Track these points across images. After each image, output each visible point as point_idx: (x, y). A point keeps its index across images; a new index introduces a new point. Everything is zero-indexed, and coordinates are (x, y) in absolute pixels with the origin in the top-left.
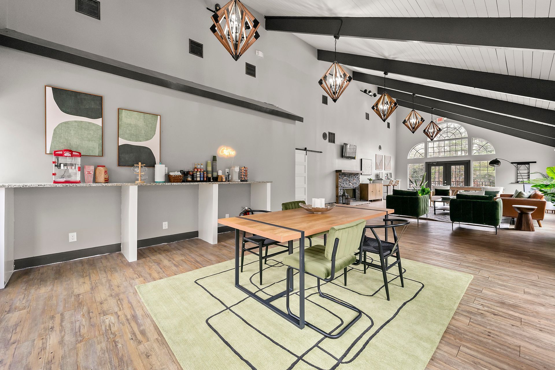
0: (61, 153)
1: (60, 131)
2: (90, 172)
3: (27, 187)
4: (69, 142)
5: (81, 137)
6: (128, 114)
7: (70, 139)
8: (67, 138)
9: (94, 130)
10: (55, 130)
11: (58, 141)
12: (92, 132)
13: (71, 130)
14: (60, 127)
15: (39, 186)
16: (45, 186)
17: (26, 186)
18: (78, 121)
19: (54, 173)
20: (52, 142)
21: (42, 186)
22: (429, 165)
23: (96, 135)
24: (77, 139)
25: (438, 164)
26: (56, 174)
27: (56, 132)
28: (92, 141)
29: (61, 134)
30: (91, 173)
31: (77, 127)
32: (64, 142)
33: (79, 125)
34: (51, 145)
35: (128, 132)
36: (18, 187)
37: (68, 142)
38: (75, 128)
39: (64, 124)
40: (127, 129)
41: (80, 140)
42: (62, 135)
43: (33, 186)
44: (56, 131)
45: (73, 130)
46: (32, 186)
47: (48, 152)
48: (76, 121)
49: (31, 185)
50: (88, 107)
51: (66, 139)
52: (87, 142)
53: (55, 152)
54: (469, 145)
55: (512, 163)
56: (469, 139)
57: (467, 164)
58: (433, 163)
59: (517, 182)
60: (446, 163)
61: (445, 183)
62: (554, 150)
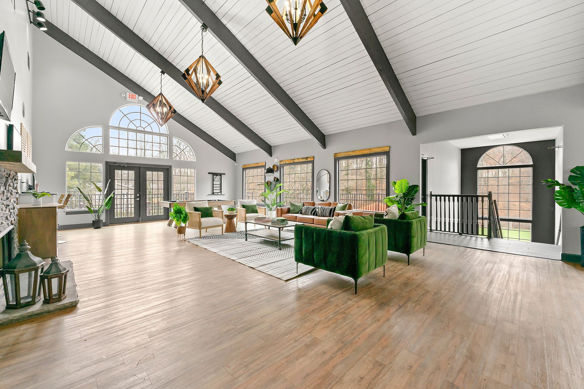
22: (111, 168)
25: (127, 167)
54: (170, 145)
55: (209, 173)
56: (170, 138)
57: (167, 171)
58: (121, 165)
59: (213, 193)
60: (140, 167)
61: (137, 197)
62: (236, 164)
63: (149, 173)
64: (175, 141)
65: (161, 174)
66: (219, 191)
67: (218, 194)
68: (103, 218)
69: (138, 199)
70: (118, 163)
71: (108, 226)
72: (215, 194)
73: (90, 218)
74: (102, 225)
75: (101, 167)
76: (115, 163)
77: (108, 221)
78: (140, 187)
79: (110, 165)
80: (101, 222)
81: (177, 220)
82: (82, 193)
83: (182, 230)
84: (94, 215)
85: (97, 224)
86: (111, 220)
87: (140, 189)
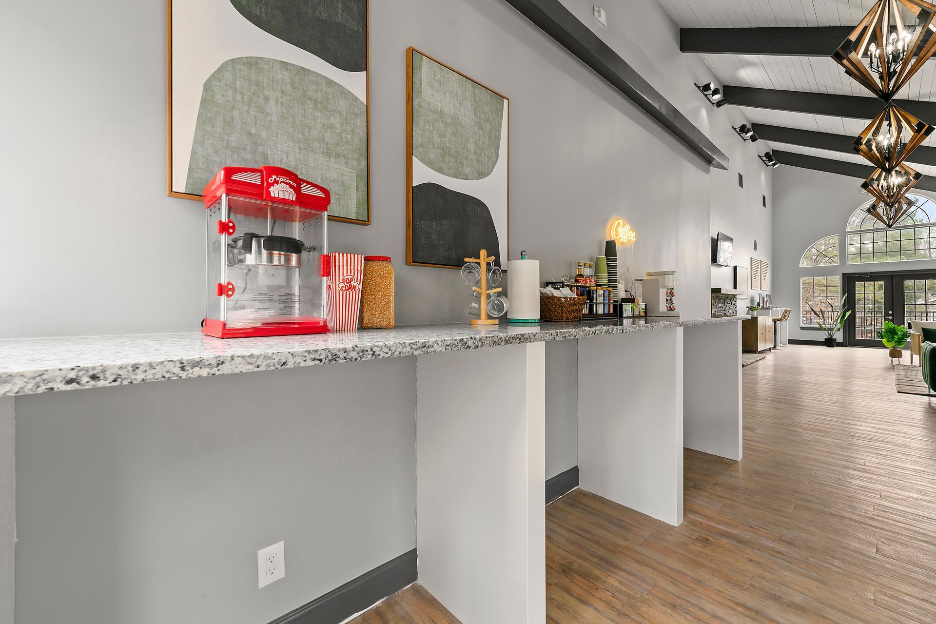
0: (255, 179)
1: (230, 94)
2: (352, 283)
3: (101, 383)
4: (260, 149)
5: (303, 134)
6: (435, 76)
7: (265, 136)
8: (253, 131)
9: (344, 114)
10: (207, 87)
11: (222, 139)
12: (336, 121)
13: (267, 99)
14: (228, 76)
15: (184, 375)
16: (225, 369)
17: (94, 377)
18: (293, 65)
19: (223, 282)
20: (196, 142)
21: (204, 372)
22: (850, 281)
23: (349, 136)
24: (291, 143)
25: (873, 277)
26: (233, 290)
27: (213, 96)
28: (338, 156)
29: (233, 108)
30: (354, 287)
31: (289, 88)
32: (244, 149)
33: (297, 85)
34: (194, 153)
35: (437, 140)
36: (29, 388)
37: (256, 151)
38: (283, 92)
39: (242, 67)
40: (434, 129)
41: (300, 148)
42: (235, 113)
43: (149, 376)
44: (212, 90)
45: (277, 101)
46: (140, 376)
47: (180, 185)
48: (285, 65)
49: (136, 367)
50: (324, 16)
51: (249, 134)
52: (321, 158)
53: (230, 172)
58: (862, 276)
60: (892, 275)
61: (890, 315)
63: (908, 283)
68: (839, 336)
69: (890, 318)
70: (858, 274)
71: (845, 346)
73: (822, 336)
74: (835, 344)
75: (838, 280)
76: (854, 274)
77: (846, 341)
78: (893, 301)
79: (848, 277)
80: (834, 341)
81: (888, 341)
82: (812, 309)
83: (895, 354)
84: (826, 332)
85: (830, 343)
86: (850, 341)
87: (893, 304)
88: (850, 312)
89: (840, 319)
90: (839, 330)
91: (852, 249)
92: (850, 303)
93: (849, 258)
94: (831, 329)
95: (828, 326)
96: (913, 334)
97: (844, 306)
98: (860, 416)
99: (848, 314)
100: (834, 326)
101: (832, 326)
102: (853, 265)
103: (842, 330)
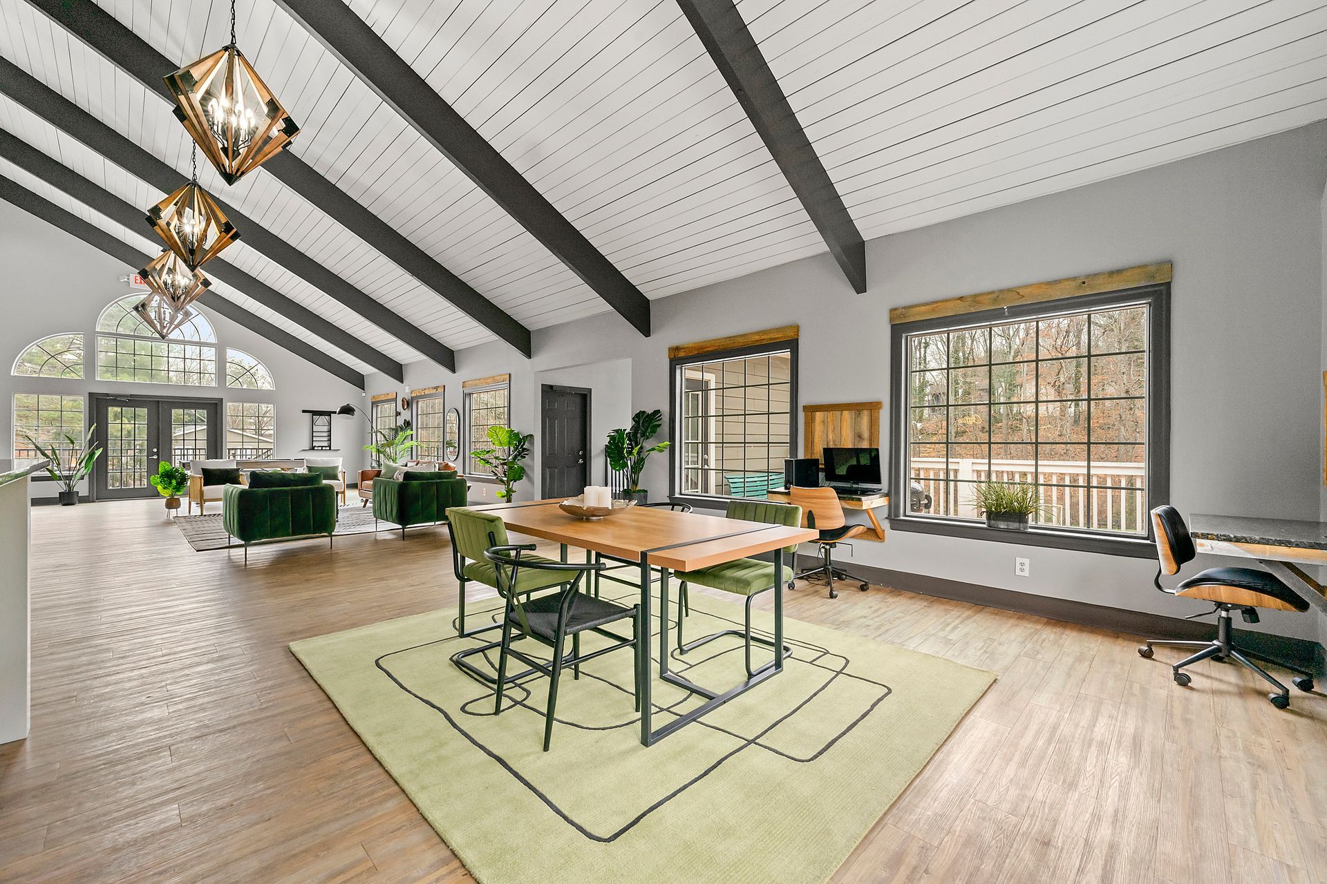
22: (99, 405)
25: (132, 401)
54: (221, 362)
55: (304, 411)
56: (220, 349)
57: (214, 408)
58: (119, 399)
59: (313, 448)
60: (158, 401)
61: (154, 454)
62: (364, 394)
63: (176, 413)
64: (232, 354)
65: (202, 414)
66: (326, 444)
67: (324, 448)
68: (82, 488)
69: (155, 457)
70: (112, 395)
71: (93, 502)
72: (316, 448)
73: (55, 489)
74: (76, 499)
75: (82, 402)
76: (107, 395)
77: (93, 494)
78: (158, 436)
79: (97, 399)
80: (75, 495)
81: (164, 488)
82: (36, 447)
83: (172, 504)
84: (62, 483)
85: (67, 499)
86: (101, 491)
87: (158, 440)
88: (101, 450)
89: (84, 462)
90: (82, 478)
91: (101, 358)
92: (100, 437)
93: (99, 370)
94: (69, 478)
95: (66, 473)
96: (193, 477)
97: (91, 442)
98: (174, 593)
99: (98, 453)
100: (75, 472)
101: (71, 472)
102: (105, 380)
103: (86, 478)
